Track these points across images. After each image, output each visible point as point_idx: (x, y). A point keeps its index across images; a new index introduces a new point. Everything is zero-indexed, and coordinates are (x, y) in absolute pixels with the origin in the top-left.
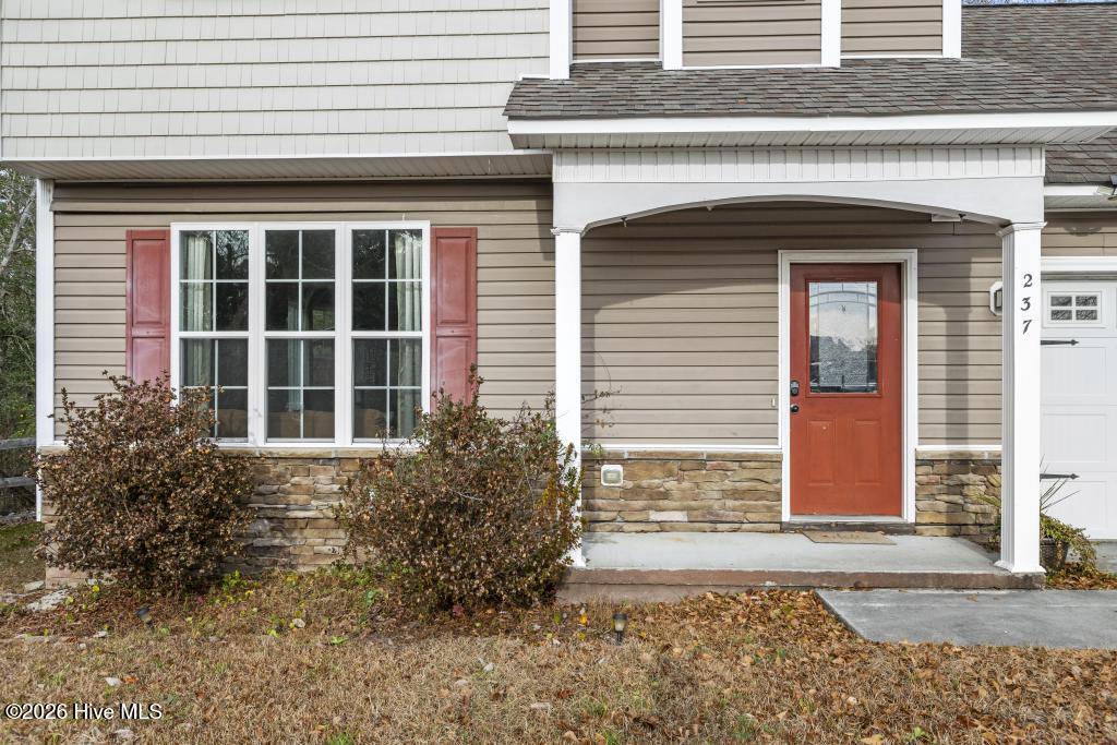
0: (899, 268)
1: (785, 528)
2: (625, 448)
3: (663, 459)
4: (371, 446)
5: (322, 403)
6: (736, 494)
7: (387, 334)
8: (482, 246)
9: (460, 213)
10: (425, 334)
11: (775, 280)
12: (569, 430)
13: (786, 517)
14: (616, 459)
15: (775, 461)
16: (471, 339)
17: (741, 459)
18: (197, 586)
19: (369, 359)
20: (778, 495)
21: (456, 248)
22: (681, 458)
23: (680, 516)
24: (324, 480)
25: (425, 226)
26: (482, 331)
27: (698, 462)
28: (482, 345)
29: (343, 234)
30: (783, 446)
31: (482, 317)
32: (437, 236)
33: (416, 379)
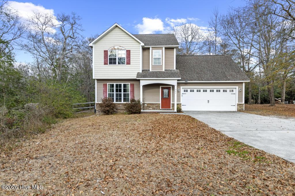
0: (170, 87)
1: (161, 110)
2: (147, 103)
3: (150, 104)
4: (125, 103)
5: (121, 99)
6: (156, 107)
7: (126, 93)
8: (135, 85)
9: (132, 83)
10: (130, 93)
11: (160, 88)
12: (141, 101)
13: (161, 109)
14: (146, 104)
15: (160, 104)
16: (134, 93)
17: (157, 104)
18: (112, 114)
19: (125, 95)
20: (160, 107)
21: (132, 86)
22: (152, 104)
23: (151, 109)
24: (121, 105)
25: (130, 84)
26: (135, 93)
27: (153, 104)
28: (135, 94)
29: (122, 84)
30: (160, 103)
31: (135, 91)
32: (131, 84)
33: (129, 97)
